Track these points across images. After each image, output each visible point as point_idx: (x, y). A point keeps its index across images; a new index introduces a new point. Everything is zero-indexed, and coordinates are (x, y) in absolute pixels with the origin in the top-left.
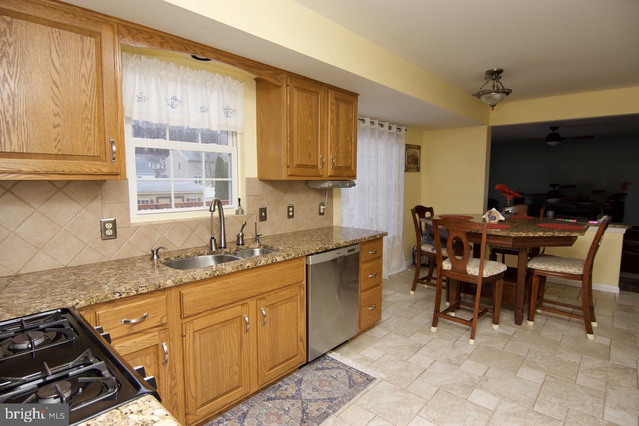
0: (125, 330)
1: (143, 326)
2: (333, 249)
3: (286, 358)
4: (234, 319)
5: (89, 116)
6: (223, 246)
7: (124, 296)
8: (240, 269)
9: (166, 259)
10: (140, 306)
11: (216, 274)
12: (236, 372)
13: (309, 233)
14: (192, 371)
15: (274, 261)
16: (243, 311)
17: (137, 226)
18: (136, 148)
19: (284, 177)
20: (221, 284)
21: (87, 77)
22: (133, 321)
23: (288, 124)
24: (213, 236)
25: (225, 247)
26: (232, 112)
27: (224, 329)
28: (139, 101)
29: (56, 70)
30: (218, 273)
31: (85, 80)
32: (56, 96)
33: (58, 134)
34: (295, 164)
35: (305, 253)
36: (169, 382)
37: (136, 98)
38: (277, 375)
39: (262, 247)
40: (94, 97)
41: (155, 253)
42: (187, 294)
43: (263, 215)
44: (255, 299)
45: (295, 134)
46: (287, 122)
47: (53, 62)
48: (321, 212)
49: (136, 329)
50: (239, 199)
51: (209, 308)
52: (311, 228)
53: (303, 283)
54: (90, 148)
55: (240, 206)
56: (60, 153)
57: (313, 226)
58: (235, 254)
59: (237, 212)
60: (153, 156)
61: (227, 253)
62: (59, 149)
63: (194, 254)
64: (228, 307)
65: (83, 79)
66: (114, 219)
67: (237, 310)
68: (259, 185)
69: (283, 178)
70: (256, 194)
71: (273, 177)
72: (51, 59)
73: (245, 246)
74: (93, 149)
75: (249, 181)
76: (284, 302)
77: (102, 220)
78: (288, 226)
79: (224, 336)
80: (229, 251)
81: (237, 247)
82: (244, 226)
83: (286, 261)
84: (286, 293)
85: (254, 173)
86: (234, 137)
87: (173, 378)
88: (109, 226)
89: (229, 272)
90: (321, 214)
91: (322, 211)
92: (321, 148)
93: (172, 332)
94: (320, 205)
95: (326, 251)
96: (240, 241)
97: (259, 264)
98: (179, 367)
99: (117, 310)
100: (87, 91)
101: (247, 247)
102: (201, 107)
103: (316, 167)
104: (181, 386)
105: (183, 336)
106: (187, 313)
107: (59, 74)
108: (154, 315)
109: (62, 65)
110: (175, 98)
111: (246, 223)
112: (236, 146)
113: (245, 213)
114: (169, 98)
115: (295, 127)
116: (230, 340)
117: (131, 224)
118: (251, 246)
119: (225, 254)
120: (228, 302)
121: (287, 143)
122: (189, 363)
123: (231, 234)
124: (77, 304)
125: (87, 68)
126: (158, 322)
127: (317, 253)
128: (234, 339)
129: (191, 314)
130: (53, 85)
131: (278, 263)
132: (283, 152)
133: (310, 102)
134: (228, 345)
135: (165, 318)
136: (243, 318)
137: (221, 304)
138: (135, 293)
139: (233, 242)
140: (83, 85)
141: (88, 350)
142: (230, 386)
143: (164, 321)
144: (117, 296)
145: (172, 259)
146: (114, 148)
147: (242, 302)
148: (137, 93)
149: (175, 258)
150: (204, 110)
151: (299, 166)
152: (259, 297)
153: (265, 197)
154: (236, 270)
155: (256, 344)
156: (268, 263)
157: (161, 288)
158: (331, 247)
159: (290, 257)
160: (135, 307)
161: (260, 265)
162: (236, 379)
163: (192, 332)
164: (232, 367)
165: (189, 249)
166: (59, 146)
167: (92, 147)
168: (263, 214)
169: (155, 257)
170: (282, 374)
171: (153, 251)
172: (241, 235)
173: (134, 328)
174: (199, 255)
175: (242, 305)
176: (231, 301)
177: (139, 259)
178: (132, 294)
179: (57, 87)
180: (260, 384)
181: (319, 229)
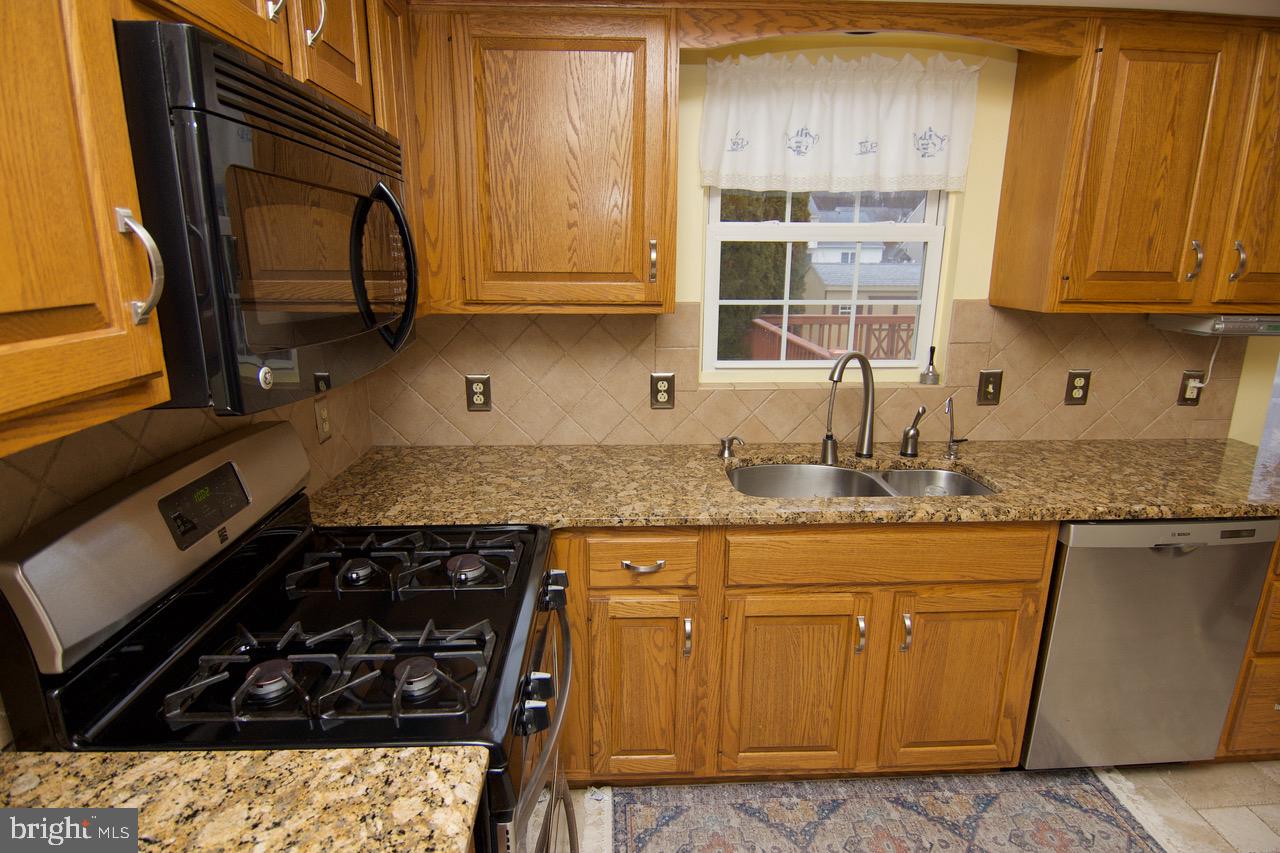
0: (625, 579)
1: (654, 581)
2: (1161, 520)
3: (958, 737)
4: (835, 618)
5: (620, 203)
6: (865, 453)
7: (625, 524)
8: (858, 520)
9: (743, 461)
10: (652, 546)
11: (800, 521)
12: (826, 721)
13: (1117, 452)
14: (734, 684)
15: (953, 519)
16: (856, 608)
17: (707, 391)
18: (724, 244)
19: (1048, 304)
20: (810, 541)
21: (619, 129)
22: (642, 569)
23: (1084, 160)
24: (830, 433)
25: (870, 456)
26: (937, 141)
27: (808, 630)
28: (733, 150)
29: (574, 127)
30: (803, 519)
31: (616, 139)
32: (573, 174)
33: (574, 239)
34: (1093, 268)
35: (1053, 514)
36: (692, 686)
37: (729, 145)
38: (927, 763)
39: (959, 470)
40: (630, 165)
41: (727, 444)
42: (739, 545)
43: (989, 388)
44: (893, 590)
45: (1105, 186)
46: (1082, 154)
47: (569, 115)
48: (1188, 396)
49: (644, 582)
50: (932, 350)
51: (781, 582)
52: (1139, 436)
53: (1038, 586)
54: (618, 260)
55: (931, 364)
56: (575, 270)
57: (1149, 431)
58: (885, 477)
59: (924, 378)
60: (886, 209)
61: (869, 469)
62: (575, 264)
63: (800, 459)
64: (823, 590)
65: (613, 135)
66: (671, 374)
67: (844, 600)
68: (992, 319)
69: (1044, 308)
70: (978, 340)
71: (1023, 301)
72: (568, 110)
73: (918, 460)
74: (622, 262)
75: (960, 308)
76: (972, 615)
77: (654, 375)
78: (1064, 424)
79: (806, 644)
80: (874, 466)
81: (898, 457)
82: (919, 416)
83: (986, 525)
84: (979, 597)
85: (979, 288)
86: (943, 202)
87: (703, 682)
88: (663, 386)
89: (831, 521)
90: (1183, 400)
91: (1190, 394)
92: (1198, 219)
93: (707, 603)
94: (1187, 378)
95: (1134, 520)
96: (910, 445)
97: (906, 519)
98: (714, 666)
99: (616, 544)
100: (617, 158)
101: (923, 465)
102: (861, 143)
103: (1170, 276)
104: (715, 700)
105: (725, 618)
106: (734, 578)
107: (577, 135)
108: (676, 567)
109: (582, 117)
110: (804, 132)
111: (924, 411)
112: (944, 224)
113: (942, 384)
114: (792, 133)
115: (1108, 166)
116: (818, 655)
117: (700, 384)
118: (931, 464)
119: (864, 471)
120: (825, 581)
121: (1073, 215)
122: (731, 668)
123: (889, 429)
124: (558, 521)
125: (619, 114)
126: (680, 581)
127: (1100, 521)
128: (828, 656)
129: (743, 583)
130: (570, 155)
131: (961, 525)
132: (1057, 237)
133: (1176, 87)
134: (815, 663)
135: (694, 577)
136: (855, 622)
137: (807, 581)
138: (644, 522)
139: (892, 445)
140: (613, 145)
141: (484, 621)
142: (809, 738)
143: (692, 582)
144: (615, 521)
145: (757, 462)
146: (654, 256)
147: (859, 589)
148: (730, 135)
149: (762, 460)
150: (867, 148)
151: (1101, 275)
152: (904, 588)
153: (1001, 346)
154: (847, 521)
155: (883, 681)
156: (935, 519)
157: (688, 524)
158: (1153, 512)
159: (1002, 517)
160: (645, 546)
161: (910, 521)
162: (825, 732)
163: (740, 618)
164: (818, 706)
165: (799, 445)
166: (575, 259)
167: (622, 257)
168: (991, 389)
169: (726, 454)
170: (937, 766)
171: (723, 442)
172: (912, 432)
173: (640, 579)
174: (811, 463)
175: (858, 593)
176: (831, 581)
177: (702, 451)
178: (639, 524)
179: (575, 158)
180: (880, 764)
181: (1168, 444)
